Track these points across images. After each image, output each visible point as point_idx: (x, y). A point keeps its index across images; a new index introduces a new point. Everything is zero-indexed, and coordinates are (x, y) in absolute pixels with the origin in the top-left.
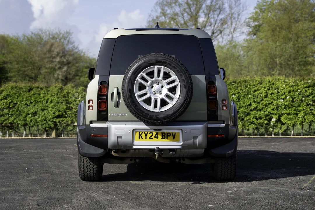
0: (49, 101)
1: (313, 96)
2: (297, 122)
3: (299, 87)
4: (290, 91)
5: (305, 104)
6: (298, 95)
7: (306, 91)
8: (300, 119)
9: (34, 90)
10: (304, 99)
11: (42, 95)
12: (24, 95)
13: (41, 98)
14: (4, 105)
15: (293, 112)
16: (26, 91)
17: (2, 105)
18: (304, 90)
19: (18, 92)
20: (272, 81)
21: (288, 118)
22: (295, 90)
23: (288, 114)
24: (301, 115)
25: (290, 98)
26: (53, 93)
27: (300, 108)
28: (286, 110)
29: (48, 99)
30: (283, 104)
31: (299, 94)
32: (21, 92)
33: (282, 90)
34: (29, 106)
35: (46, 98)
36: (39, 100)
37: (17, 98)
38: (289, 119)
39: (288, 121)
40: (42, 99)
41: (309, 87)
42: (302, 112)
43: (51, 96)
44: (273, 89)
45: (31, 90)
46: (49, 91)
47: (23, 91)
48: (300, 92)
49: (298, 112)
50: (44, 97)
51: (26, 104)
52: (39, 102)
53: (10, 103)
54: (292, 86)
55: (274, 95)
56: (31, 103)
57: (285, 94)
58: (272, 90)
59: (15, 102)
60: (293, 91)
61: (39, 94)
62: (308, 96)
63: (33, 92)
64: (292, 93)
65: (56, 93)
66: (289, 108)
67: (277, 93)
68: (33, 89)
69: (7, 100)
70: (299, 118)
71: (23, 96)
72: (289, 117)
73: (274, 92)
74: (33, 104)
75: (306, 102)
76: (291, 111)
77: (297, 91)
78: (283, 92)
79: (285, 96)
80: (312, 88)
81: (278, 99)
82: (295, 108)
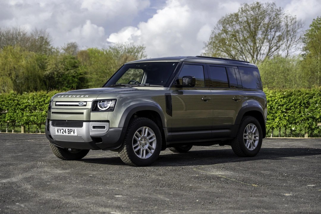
1: (286, 105)
2: (274, 125)
3: (276, 98)
4: (269, 100)
5: (280, 111)
6: (275, 104)
7: (281, 101)
8: (276, 123)
10: (279, 107)
15: (271, 117)
18: (279, 100)
22: (273, 100)
24: (277, 120)
25: (269, 106)
27: (276, 115)
31: (276, 103)
41: (284, 98)
42: (278, 117)
48: (277, 101)
49: (275, 118)
54: (271, 97)
60: (272, 101)
62: (283, 105)
64: (270, 103)
70: (275, 122)
72: (268, 121)
75: (281, 110)
76: (269, 117)
77: (274, 101)
80: (286, 99)
82: (272, 114)
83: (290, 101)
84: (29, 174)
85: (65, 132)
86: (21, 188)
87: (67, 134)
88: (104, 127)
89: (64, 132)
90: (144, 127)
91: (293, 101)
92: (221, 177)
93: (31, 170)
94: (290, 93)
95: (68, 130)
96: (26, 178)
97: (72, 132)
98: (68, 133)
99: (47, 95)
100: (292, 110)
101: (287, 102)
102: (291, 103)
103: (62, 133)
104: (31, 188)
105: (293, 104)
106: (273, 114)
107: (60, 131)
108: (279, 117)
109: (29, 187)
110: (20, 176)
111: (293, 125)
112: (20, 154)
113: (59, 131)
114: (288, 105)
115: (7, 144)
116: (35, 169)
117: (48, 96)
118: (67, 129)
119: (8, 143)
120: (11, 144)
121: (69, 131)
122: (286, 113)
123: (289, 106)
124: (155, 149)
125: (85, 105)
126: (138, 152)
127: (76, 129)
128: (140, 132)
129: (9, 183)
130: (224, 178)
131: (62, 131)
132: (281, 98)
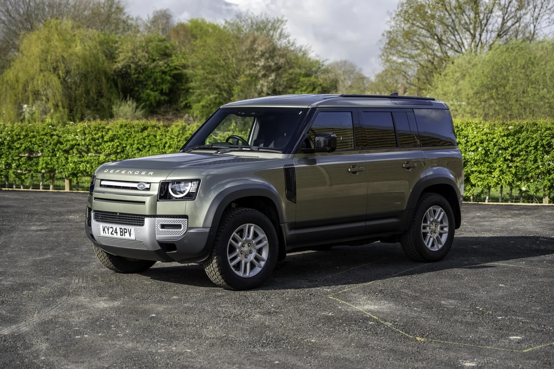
0: (167, 145)
1: (513, 148)
2: (490, 183)
3: (495, 136)
4: (483, 140)
5: (501, 159)
6: (493, 146)
7: (503, 141)
8: (495, 180)
9: (149, 129)
10: (500, 152)
11: (158, 137)
12: (136, 136)
13: (156, 140)
14: (109, 149)
15: (485, 169)
16: (138, 132)
17: (108, 148)
18: (501, 139)
19: (129, 132)
20: (460, 125)
21: (478, 177)
22: (489, 139)
23: (480, 172)
24: (496, 173)
25: (482, 150)
26: (173, 135)
27: (495, 165)
28: (477, 165)
29: (166, 143)
30: (472, 158)
31: (495, 145)
32: (131, 132)
33: (472, 139)
34: (142, 151)
35: (164, 141)
36: (155, 144)
37: (127, 140)
38: (480, 179)
39: (479, 181)
40: (159, 143)
41: (508, 136)
42: (498, 169)
43: (169, 139)
44: (461, 137)
45: (145, 128)
46: (168, 131)
47: (134, 131)
48: (497, 142)
49: (493, 170)
50: (161, 140)
51: (138, 149)
52: (155, 146)
53: (118, 146)
54: (486, 134)
55: (461, 146)
56: (145, 147)
57: (475, 144)
58: (460, 139)
59: (124, 145)
60: (487, 140)
61: (155, 136)
62: (506, 149)
63: (146, 133)
64: (485, 144)
65: (176, 134)
66: (482, 164)
67: (465, 143)
68: (148, 127)
69: (114, 143)
70: (493, 178)
71: (134, 138)
72: (481, 176)
73: (461, 141)
74: (147, 149)
75: (503, 156)
76: (483, 169)
77: (492, 141)
78: (472, 141)
79: (475, 147)
80: (512, 137)
81: (466, 150)
82: (488, 164)
83: (518, 141)
84: (50, 313)
85: (115, 232)
86: (29, 351)
87: (119, 236)
88: (179, 226)
89: (113, 233)
90: (248, 225)
91: (523, 141)
92: (370, 319)
93: (58, 300)
94: (519, 127)
95: (120, 229)
96: (45, 323)
97: (126, 232)
98: (121, 235)
99: (107, 127)
100: (522, 157)
101: (514, 143)
102: (520, 144)
103: (111, 234)
104: (47, 349)
105: (523, 146)
106: (490, 163)
107: (108, 230)
108: (500, 168)
109: (44, 346)
110: (36, 318)
111: (523, 183)
112: (49, 256)
113: (106, 229)
114: (515, 148)
115: (33, 228)
116: (64, 298)
117: (109, 129)
118: (118, 227)
119: (34, 225)
120: (39, 228)
121: (122, 232)
122: (512, 161)
123: (518, 149)
124: (266, 259)
125: (148, 189)
126: (238, 266)
127: (133, 228)
128: (241, 233)
129: (12, 336)
130: (374, 320)
131: (111, 230)
132: (504, 136)
